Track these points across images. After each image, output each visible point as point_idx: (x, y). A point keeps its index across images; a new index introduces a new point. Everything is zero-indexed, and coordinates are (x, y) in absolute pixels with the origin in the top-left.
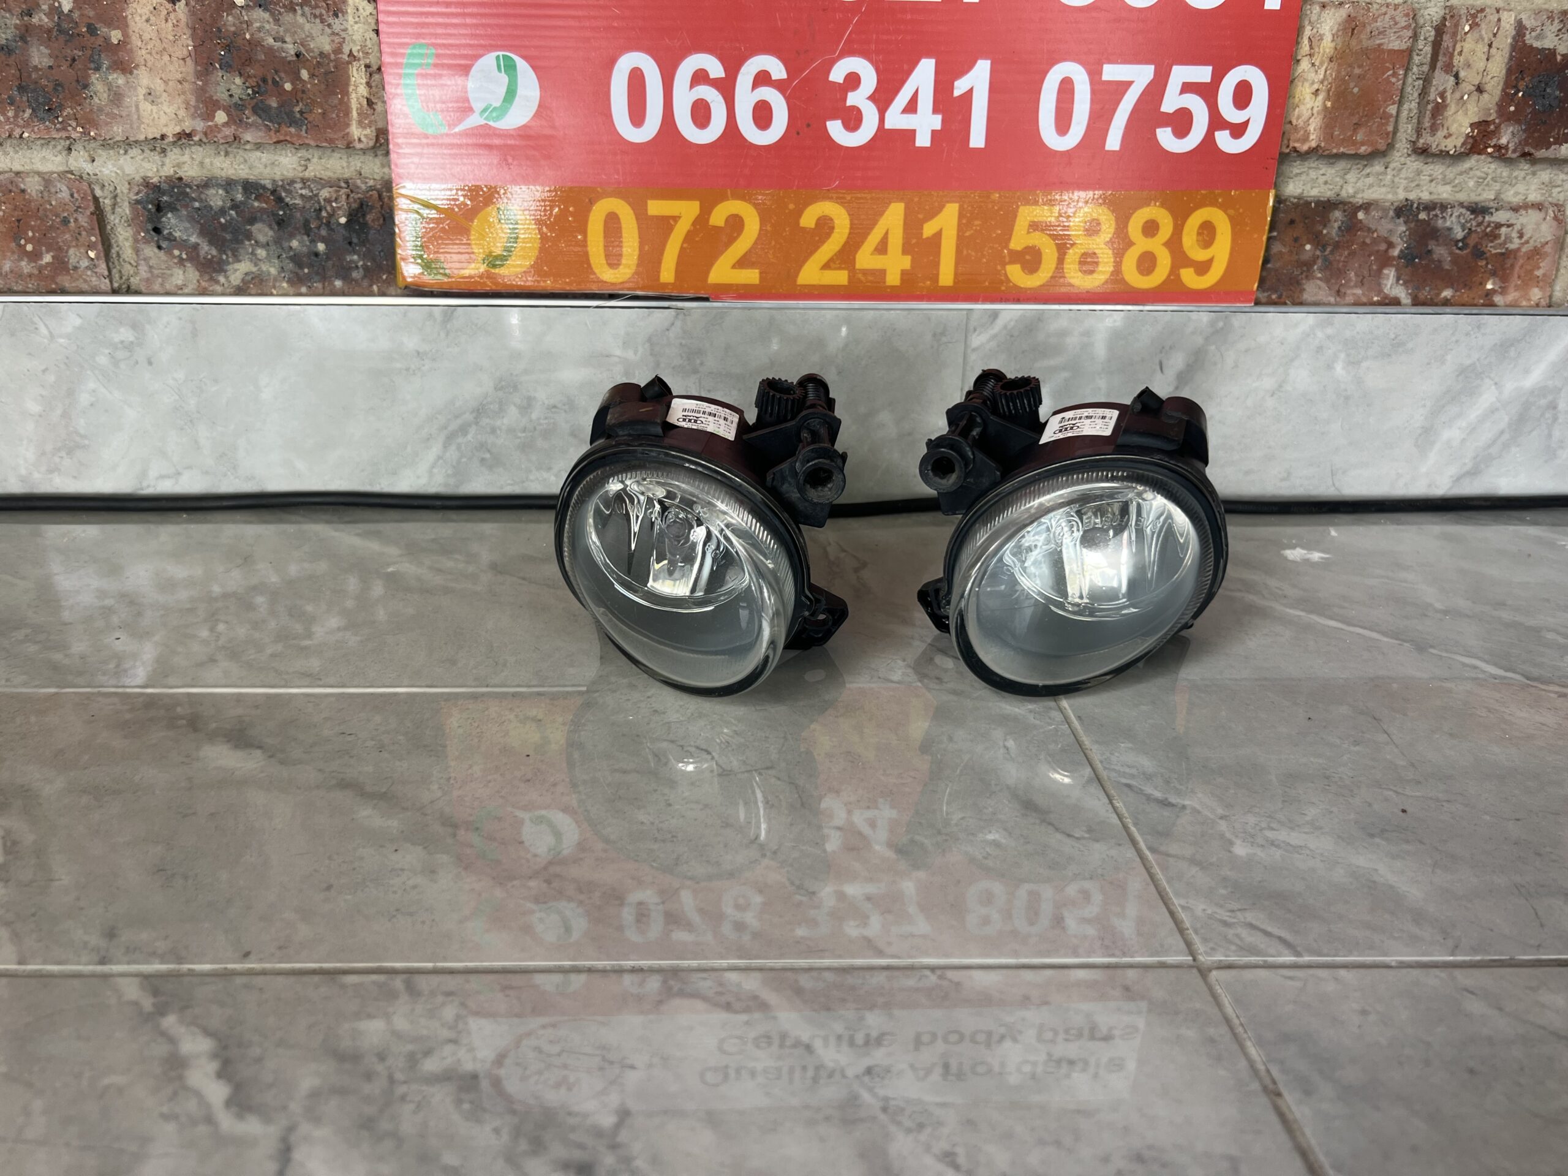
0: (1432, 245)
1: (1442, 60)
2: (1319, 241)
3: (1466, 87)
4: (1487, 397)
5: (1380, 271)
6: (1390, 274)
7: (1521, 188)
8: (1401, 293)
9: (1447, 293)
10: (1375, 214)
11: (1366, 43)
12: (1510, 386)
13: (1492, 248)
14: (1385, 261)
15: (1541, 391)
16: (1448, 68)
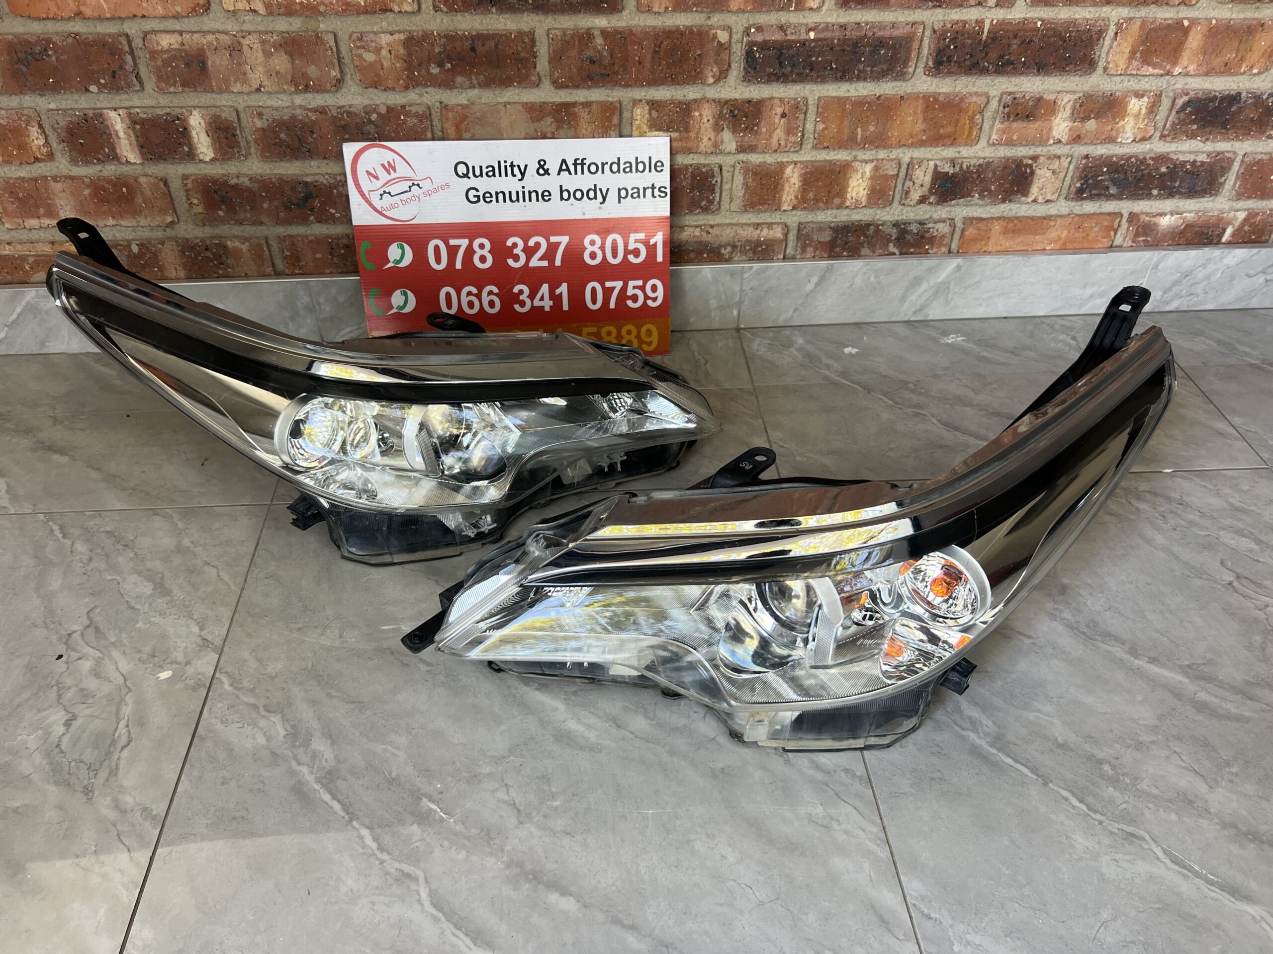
0: (906, 235)
1: (908, 177)
2: (866, 236)
3: (917, 185)
4: (924, 286)
5: (888, 245)
6: (891, 245)
7: (939, 213)
8: (896, 251)
9: (912, 250)
10: (885, 227)
11: (881, 172)
12: (932, 282)
13: (927, 235)
14: (889, 241)
15: (943, 283)
16: (911, 179)
